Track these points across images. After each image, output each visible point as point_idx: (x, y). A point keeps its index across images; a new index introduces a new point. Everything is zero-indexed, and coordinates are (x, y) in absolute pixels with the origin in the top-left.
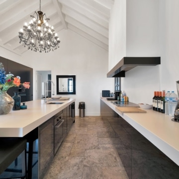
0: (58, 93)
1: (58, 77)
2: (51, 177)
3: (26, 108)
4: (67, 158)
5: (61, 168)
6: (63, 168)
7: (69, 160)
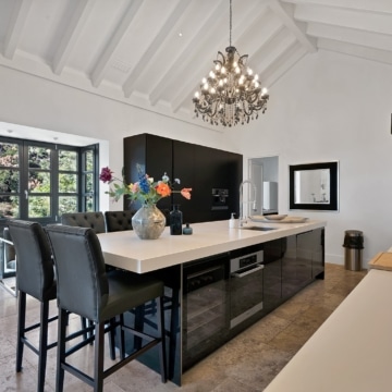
0: (293, 206)
1: (293, 169)
2: (216, 364)
3: (190, 233)
4: (261, 346)
5: (240, 358)
6: (243, 360)
7: (263, 352)
